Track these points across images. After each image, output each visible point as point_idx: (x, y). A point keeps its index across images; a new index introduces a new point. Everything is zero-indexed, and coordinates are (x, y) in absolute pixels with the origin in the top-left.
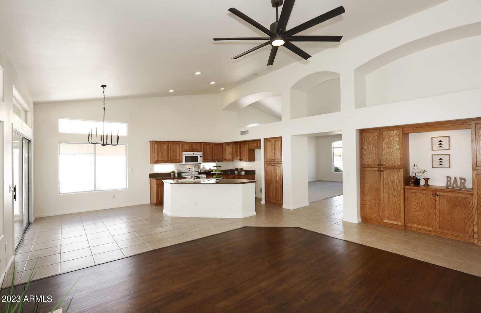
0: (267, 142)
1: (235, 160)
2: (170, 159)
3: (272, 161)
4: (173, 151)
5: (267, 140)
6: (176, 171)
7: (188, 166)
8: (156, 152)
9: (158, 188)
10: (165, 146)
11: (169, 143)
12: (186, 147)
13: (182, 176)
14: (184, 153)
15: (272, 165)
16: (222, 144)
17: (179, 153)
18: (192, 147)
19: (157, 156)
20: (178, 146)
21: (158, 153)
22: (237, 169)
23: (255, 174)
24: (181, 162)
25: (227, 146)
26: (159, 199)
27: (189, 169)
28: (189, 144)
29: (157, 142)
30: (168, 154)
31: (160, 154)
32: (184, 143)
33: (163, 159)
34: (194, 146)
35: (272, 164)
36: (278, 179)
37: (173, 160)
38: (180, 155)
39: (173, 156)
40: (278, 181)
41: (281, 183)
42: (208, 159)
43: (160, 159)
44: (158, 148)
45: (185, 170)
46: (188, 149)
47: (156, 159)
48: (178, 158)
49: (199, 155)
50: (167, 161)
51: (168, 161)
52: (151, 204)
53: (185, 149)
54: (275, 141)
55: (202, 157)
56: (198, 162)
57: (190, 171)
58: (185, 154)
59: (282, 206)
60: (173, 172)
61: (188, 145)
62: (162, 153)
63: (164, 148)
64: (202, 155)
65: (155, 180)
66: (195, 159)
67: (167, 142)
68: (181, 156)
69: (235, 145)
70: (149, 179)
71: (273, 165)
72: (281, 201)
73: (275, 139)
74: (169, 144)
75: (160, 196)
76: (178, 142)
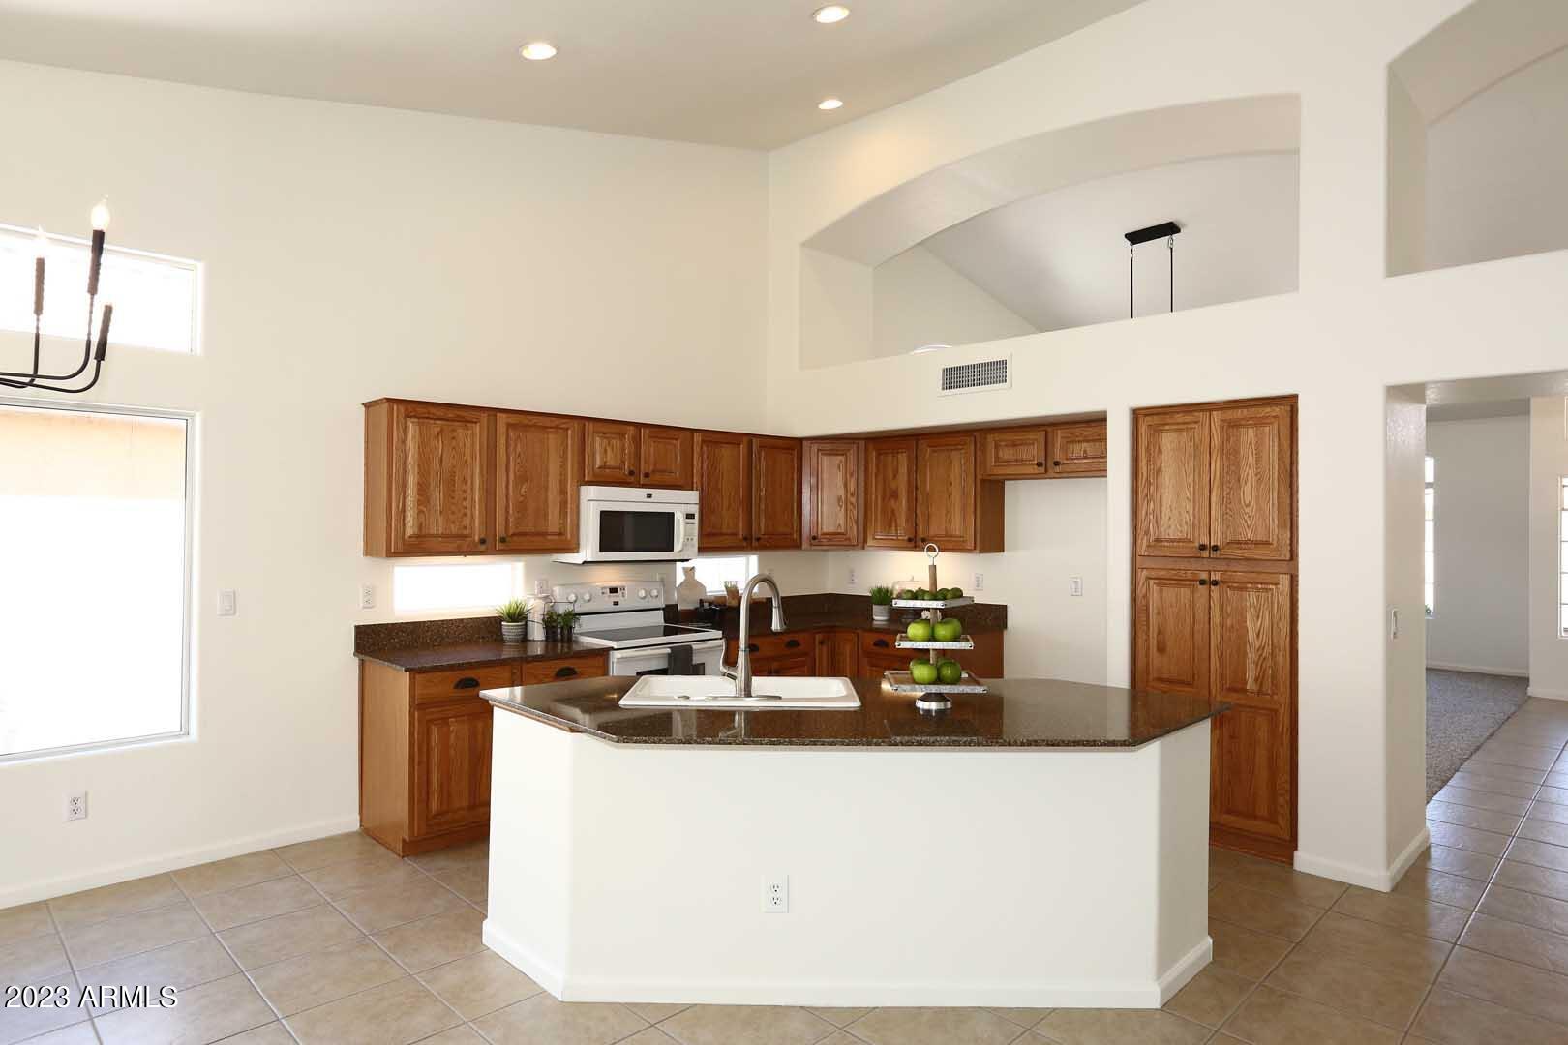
0: (1157, 430)
1: (870, 542)
2: (500, 530)
3: (1205, 554)
4: (522, 478)
5: (1156, 420)
6: (536, 608)
7: (609, 577)
8: (412, 481)
9: (428, 733)
10: (471, 440)
11: (501, 419)
12: (601, 453)
13: (577, 642)
14: (589, 492)
15: (1203, 582)
16: (793, 447)
17: (563, 492)
18: (637, 455)
19: (419, 503)
20: (552, 439)
21: (423, 488)
22: (883, 596)
23: (1006, 627)
24: (573, 547)
25: (825, 460)
26: (434, 806)
27: (614, 590)
28: (622, 436)
29: (420, 410)
30: (489, 492)
31: (437, 496)
32: (589, 426)
33: (454, 529)
34: (649, 449)
35: (1204, 576)
36: (1251, 674)
37: (524, 534)
38: (564, 504)
39: (522, 507)
40: (1250, 685)
41: (1283, 698)
42: (724, 531)
43: (437, 526)
44: (423, 446)
45: (587, 597)
46: (611, 463)
47: (410, 530)
48: (553, 524)
49: (681, 504)
50: (483, 541)
51: (489, 540)
52: (371, 832)
53: (598, 463)
54: (1234, 425)
55: (696, 520)
56: (671, 549)
57: (617, 608)
58: (595, 501)
59: (1291, 858)
60: (518, 616)
61: (617, 443)
62: (450, 483)
63: (468, 452)
64: (695, 509)
65: (405, 678)
66: (654, 532)
67: (484, 417)
68: (570, 509)
69: (879, 455)
70: (356, 662)
71: (1215, 583)
72: (1272, 819)
73: (1230, 415)
74: (501, 428)
75: (441, 785)
76: (557, 422)
